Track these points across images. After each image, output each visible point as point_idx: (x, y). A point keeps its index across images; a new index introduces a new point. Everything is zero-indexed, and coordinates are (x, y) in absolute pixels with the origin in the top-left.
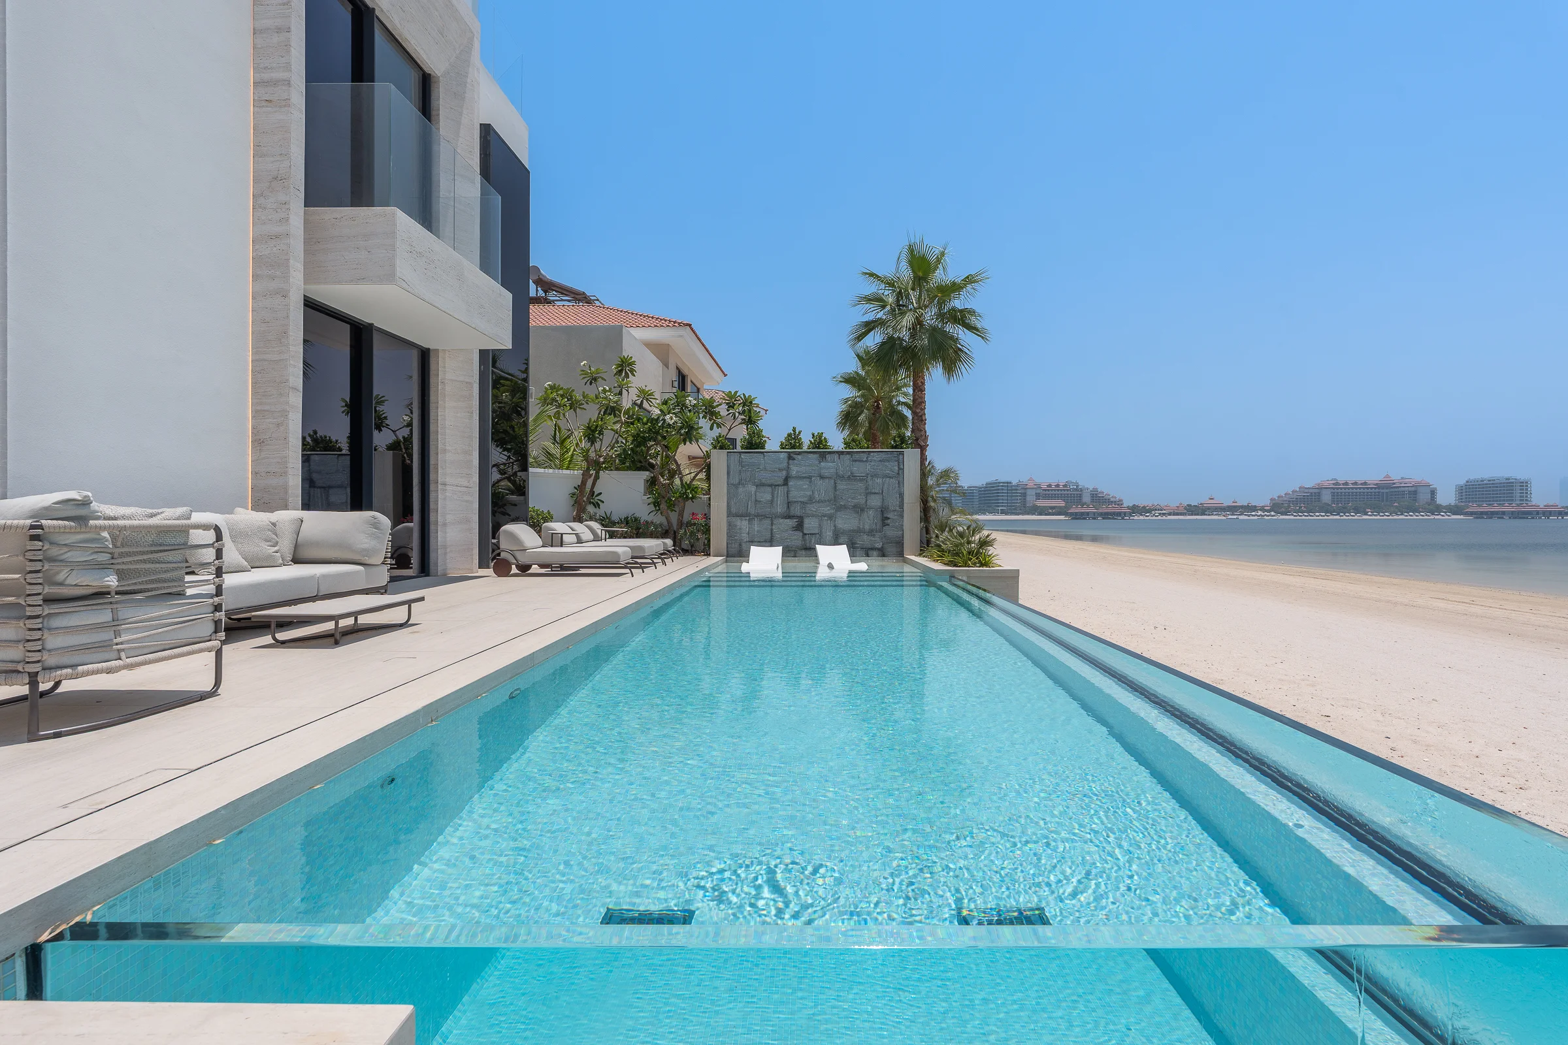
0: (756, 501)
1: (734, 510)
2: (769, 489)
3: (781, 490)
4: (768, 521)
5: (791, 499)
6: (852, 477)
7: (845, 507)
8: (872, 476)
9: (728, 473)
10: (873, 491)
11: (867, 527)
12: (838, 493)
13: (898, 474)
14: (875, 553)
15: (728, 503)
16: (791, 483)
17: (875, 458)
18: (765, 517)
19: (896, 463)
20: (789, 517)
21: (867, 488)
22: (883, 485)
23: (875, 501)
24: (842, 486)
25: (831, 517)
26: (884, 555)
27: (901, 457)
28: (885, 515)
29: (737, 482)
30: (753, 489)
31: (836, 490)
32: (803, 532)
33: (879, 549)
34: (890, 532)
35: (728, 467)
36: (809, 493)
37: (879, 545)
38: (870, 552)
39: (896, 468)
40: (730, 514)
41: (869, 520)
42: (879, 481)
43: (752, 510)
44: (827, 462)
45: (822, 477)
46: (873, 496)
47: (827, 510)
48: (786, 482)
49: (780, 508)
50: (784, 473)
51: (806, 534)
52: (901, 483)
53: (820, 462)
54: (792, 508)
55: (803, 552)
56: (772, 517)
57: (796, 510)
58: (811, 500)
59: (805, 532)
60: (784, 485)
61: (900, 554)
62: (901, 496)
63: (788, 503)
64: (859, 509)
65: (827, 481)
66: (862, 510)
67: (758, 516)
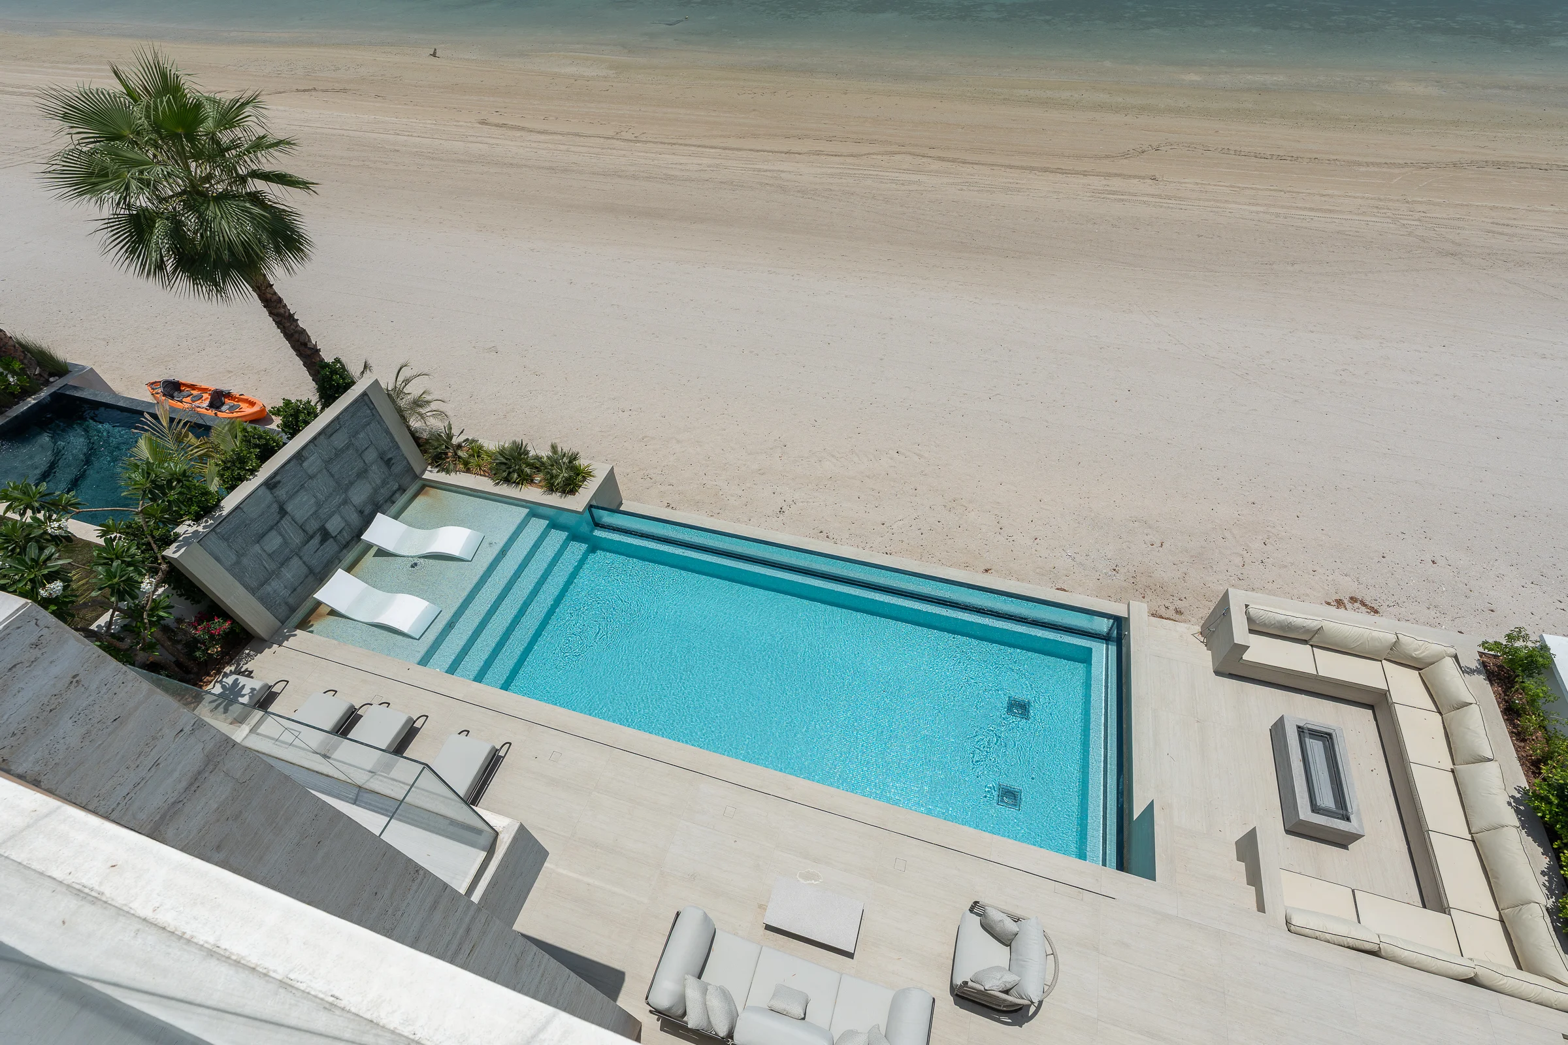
0: (269, 555)
1: (254, 584)
2: (274, 533)
3: (285, 523)
4: (296, 560)
5: (300, 522)
6: (339, 453)
7: (352, 483)
8: (354, 437)
9: (218, 559)
10: (364, 448)
11: (378, 482)
12: (336, 477)
13: (373, 415)
14: (397, 495)
15: (243, 585)
16: (289, 508)
17: (346, 418)
18: (288, 559)
19: (366, 407)
20: (312, 537)
21: (357, 450)
22: (368, 435)
23: (371, 455)
24: (335, 469)
25: (345, 502)
26: (405, 491)
27: (366, 398)
28: (386, 459)
29: (234, 558)
30: (257, 548)
31: (332, 476)
32: (332, 537)
33: (398, 490)
34: (397, 469)
35: (212, 554)
36: (313, 500)
37: (396, 487)
38: (393, 499)
39: (369, 411)
40: (253, 591)
41: (377, 473)
42: (362, 435)
43: (271, 566)
44: (306, 459)
45: (311, 477)
46: (366, 453)
47: (337, 500)
48: (283, 512)
49: (296, 538)
50: (275, 506)
51: (336, 536)
52: (381, 421)
53: (301, 465)
54: (307, 528)
55: (345, 551)
56: (297, 553)
57: (313, 526)
58: (319, 505)
59: (334, 535)
60: (283, 517)
61: (416, 477)
62: (388, 432)
63: (301, 527)
64: (363, 473)
65: (319, 475)
66: (366, 471)
67: (282, 564)
